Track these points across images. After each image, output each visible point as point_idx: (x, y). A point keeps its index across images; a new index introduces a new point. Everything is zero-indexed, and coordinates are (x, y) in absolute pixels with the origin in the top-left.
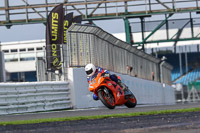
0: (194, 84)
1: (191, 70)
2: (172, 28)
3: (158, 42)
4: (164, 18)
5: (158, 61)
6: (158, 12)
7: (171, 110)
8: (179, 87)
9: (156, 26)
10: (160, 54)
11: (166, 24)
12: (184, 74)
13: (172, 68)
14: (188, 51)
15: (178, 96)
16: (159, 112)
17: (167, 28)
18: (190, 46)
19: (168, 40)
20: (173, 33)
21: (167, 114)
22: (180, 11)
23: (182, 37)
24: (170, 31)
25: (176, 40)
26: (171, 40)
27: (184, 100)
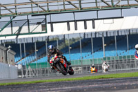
0: (29, 65)
1: (27, 55)
2: (15, 26)
3: (5, 36)
4: (10, 20)
5: (6, 49)
6: (6, 15)
7: (15, 83)
8: (20, 67)
9: (4, 25)
10: (7, 44)
11: (11, 24)
12: (23, 58)
13: (15, 54)
14: (26, 42)
15: (19, 73)
16: (7, 84)
17: (12, 27)
18: (27, 39)
19: (12, 35)
20: (15, 29)
21: (13, 85)
22: (20, 14)
23: (21, 32)
24: (13, 28)
25: (18, 35)
26: (15, 35)
27: (23, 76)
